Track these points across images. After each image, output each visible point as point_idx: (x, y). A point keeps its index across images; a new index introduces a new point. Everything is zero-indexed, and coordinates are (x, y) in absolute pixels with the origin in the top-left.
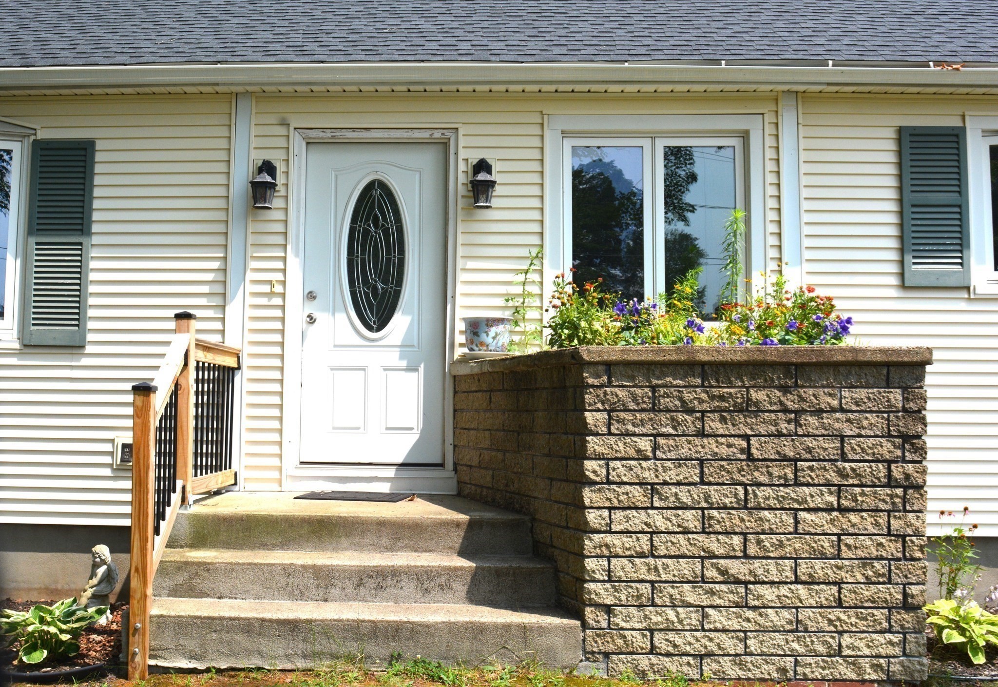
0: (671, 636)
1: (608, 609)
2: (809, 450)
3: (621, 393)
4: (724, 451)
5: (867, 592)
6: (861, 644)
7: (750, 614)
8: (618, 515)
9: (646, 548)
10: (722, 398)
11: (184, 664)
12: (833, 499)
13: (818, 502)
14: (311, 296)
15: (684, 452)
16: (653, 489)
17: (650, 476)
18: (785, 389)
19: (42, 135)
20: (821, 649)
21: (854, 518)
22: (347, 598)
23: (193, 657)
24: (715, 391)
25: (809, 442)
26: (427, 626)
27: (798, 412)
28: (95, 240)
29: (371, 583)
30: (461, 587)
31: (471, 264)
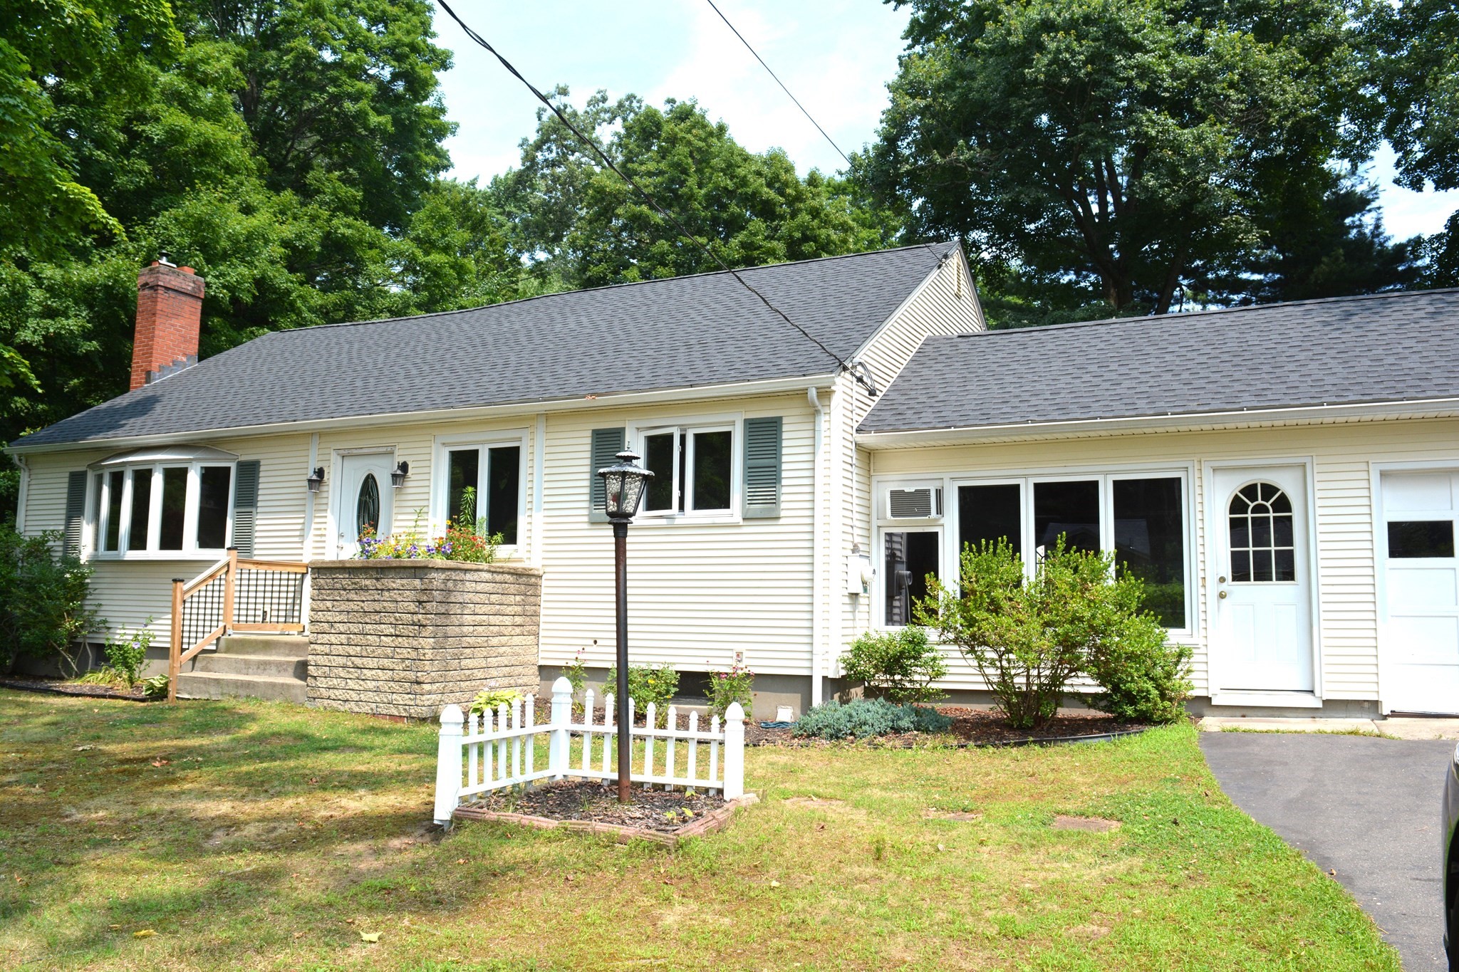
0: (335, 691)
1: (315, 678)
2: (384, 608)
3: (322, 581)
4: (356, 608)
5: (402, 674)
6: (400, 699)
7: (361, 682)
8: (320, 636)
9: (328, 651)
10: (355, 584)
11: (187, 696)
12: (393, 631)
13: (387, 632)
14: (341, 536)
15: (342, 608)
16: (331, 624)
17: (331, 619)
18: (377, 579)
19: (243, 458)
20: (385, 700)
21: (400, 639)
22: (254, 674)
23: (189, 694)
24: (353, 581)
25: (385, 604)
26: (258, 683)
27: (382, 590)
28: (259, 510)
29: (262, 667)
30: (291, 670)
31: (400, 517)
